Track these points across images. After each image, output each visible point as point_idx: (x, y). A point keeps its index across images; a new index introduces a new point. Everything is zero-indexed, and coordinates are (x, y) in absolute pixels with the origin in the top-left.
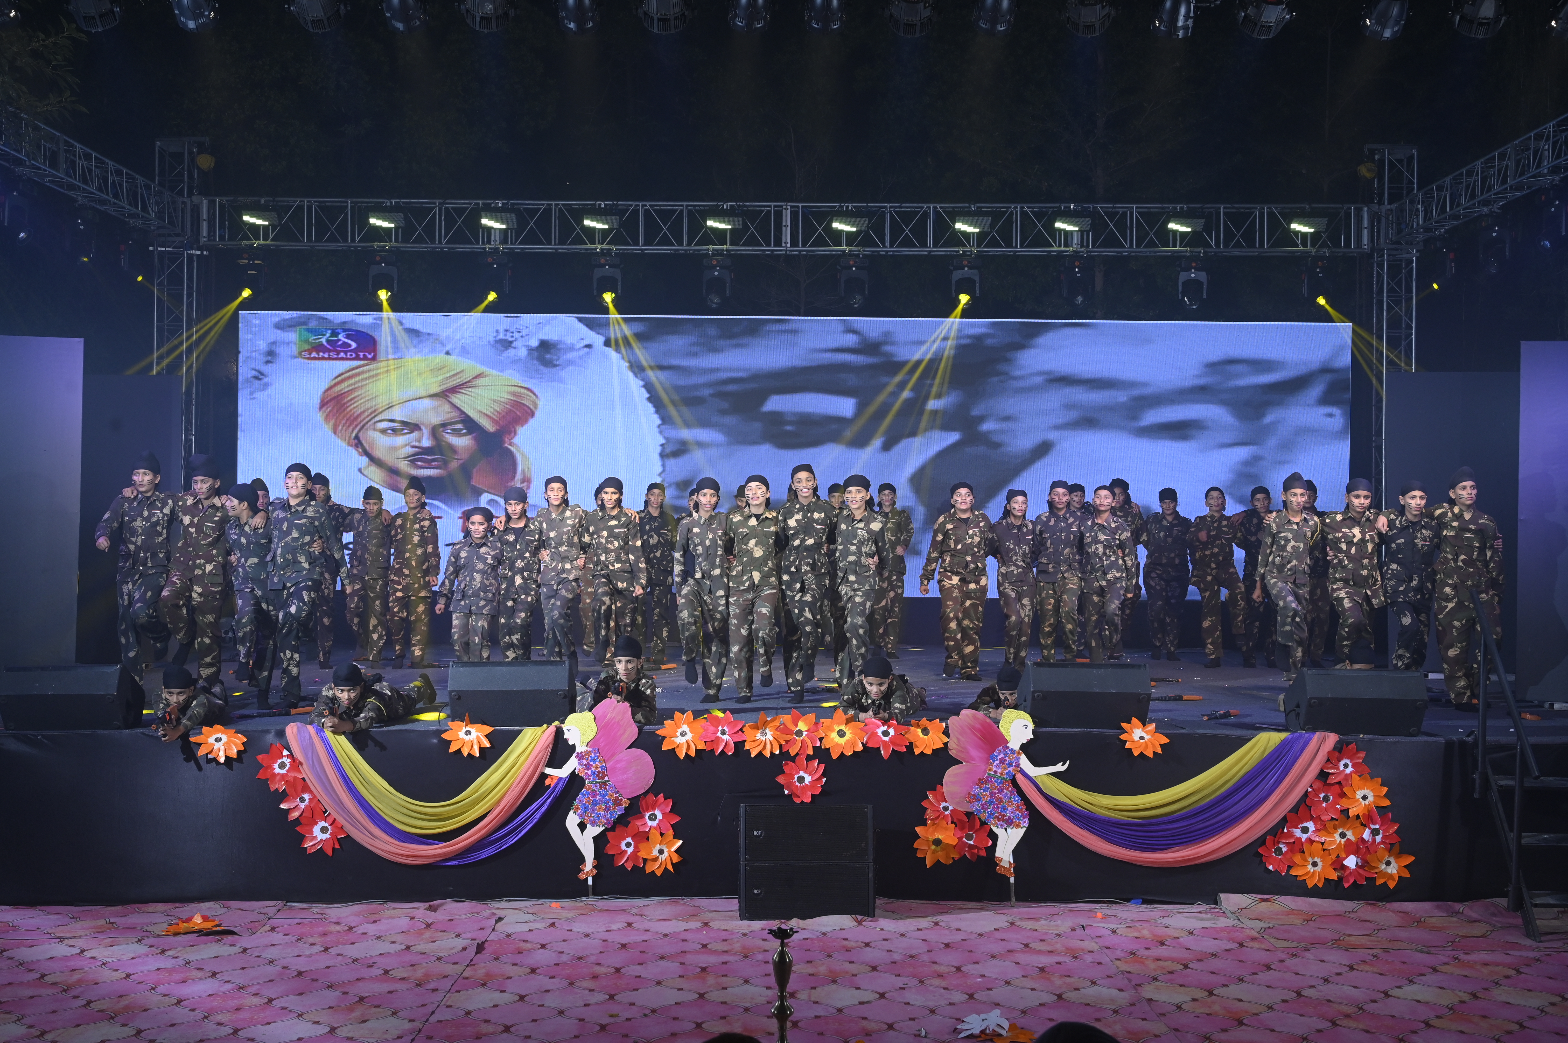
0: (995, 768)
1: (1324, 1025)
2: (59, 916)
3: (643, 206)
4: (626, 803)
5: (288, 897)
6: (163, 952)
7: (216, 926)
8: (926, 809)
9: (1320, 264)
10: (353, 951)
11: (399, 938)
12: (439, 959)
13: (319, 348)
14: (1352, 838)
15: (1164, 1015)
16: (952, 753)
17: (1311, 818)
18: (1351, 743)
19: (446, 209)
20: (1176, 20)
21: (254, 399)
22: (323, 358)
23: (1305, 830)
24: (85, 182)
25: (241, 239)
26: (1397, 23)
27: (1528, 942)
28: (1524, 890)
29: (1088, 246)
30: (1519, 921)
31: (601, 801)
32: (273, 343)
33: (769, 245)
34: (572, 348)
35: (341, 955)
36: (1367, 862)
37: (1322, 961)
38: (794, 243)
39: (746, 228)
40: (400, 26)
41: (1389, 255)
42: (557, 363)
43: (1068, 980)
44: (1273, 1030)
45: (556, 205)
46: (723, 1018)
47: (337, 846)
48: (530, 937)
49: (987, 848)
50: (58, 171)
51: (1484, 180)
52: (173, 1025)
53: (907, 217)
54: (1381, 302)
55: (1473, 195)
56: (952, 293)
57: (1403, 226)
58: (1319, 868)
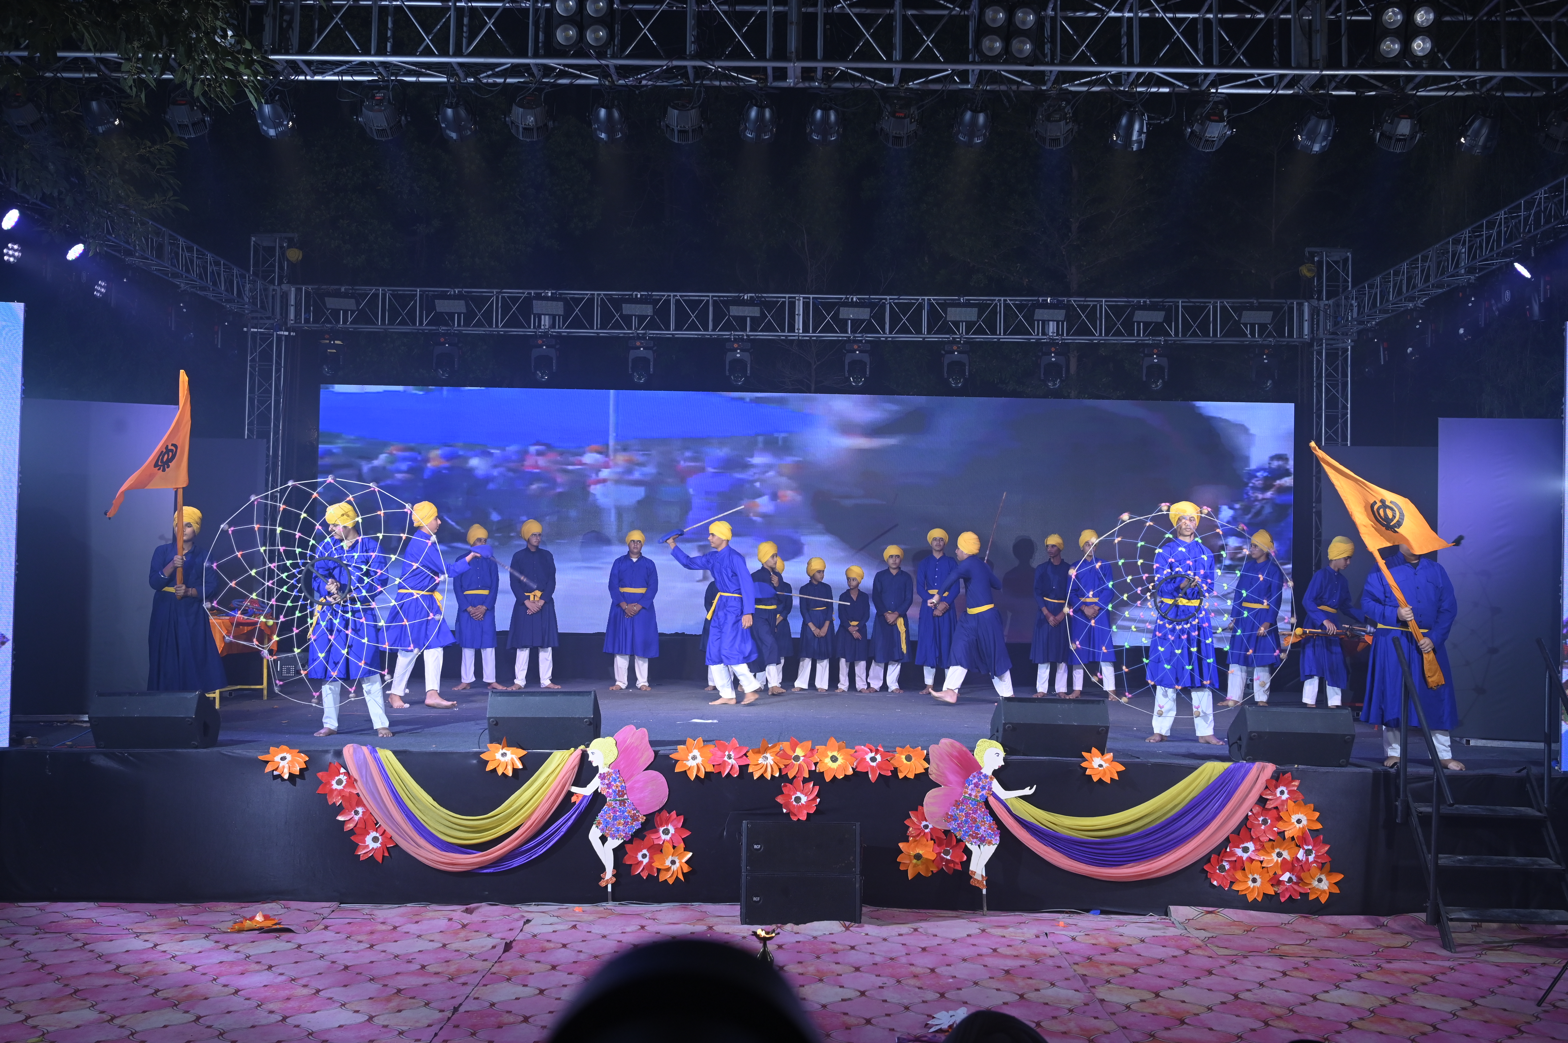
0: (970, 791)
1: (1258, 1025)
2: (138, 914)
3: (674, 296)
4: (642, 819)
5: (343, 900)
6: (227, 947)
7: (276, 924)
8: (909, 827)
9: (1266, 351)
10: (395, 948)
11: (437, 937)
12: (471, 956)
14: (1288, 858)
15: (1114, 1014)
16: (932, 777)
17: (1251, 839)
18: (1287, 772)
19: (503, 297)
20: (1131, 134)
23: (1246, 850)
24: (187, 271)
25: (324, 322)
26: (1325, 139)
27: (1444, 953)
28: (1440, 905)
29: (1063, 334)
30: (1437, 934)
31: (620, 817)
33: (783, 331)
35: (385, 951)
36: (1302, 880)
37: (1259, 967)
38: (806, 329)
39: (764, 316)
40: (454, 135)
41: (1326, 345)
43: (1030, 981)
44: (1211, 1029)
45: (598, 295)
47: (386, 854)
48: (553, 937)
50: (163, 261)
51: (1409, 279)
52: (229, 1012)
53: (905, 308)
54: (1319, 386)
55: (1400, 292)
56: (945, 375)
57: (1339, 319)
58: (1258, 884)
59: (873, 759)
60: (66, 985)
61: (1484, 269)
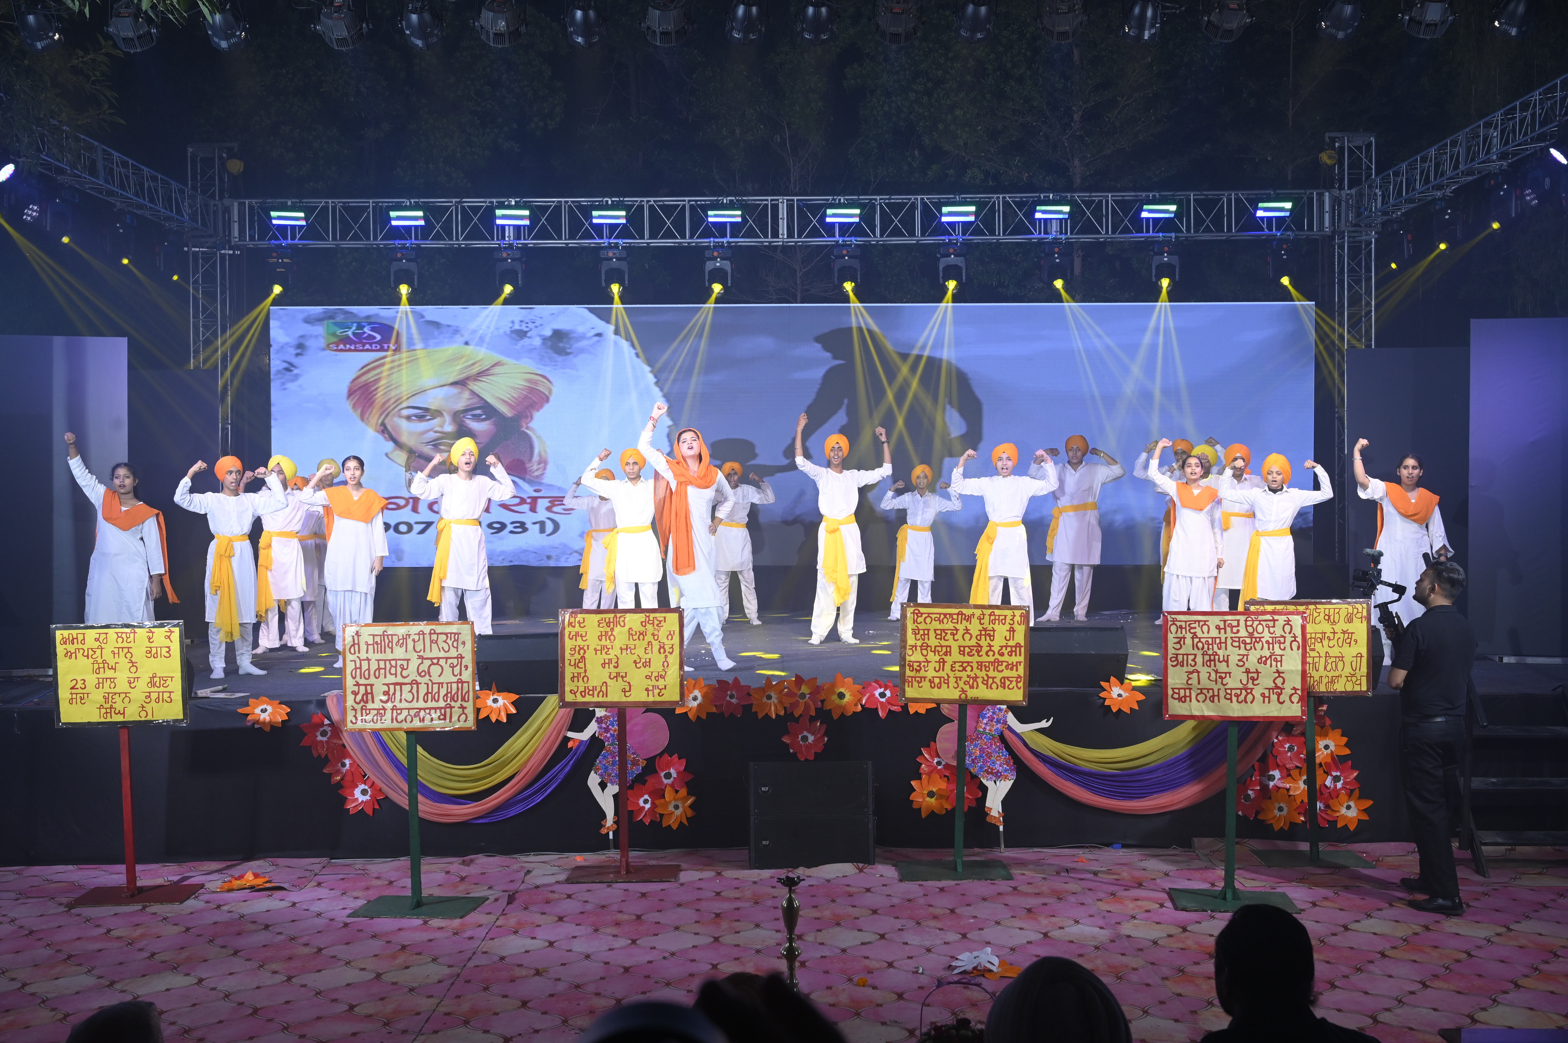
0: (985, 725)
3: (648, 201)
4: (642, 763)
5: (332, 855)
6: (219, 907)
7: (266, 882)
8: (921, 764)
9: (1285, 246)
13: (346, 340)
15: (1141, 950)
16: (943, 712)
17: (1278, 767)
19: (463, 207)
20: (1144, 25)
21: (285, 389)
22: (350, 350)
23: (1271, 778)
24: (123, 187)
25: (270, 239)
26: (1350, 25)
27: (1478, 878)
28: (1473, 830)
29: (1066, 233)
32: (302, 337)
33: (766, 237)
34: (583, 337)
36: (1330, 807)
38: (790, 235)
39: (745, 221)
40: (419, 43)
41: (1349, 237)
42: (569, 351)
43: (1053, 919)
45: (566, 202)
46: (737, 959)
47: (377, 807)
48: (557, 888)
49: (977, 800)
50: (97, 178)
51: (1437, 166)
52: (231, 974)
53: (896, 208)
54: (1341, 282)
55: (1427, 181)
56: (941, 280)
57: (1362, 210)
58: (1285, 813)
59: (882, 695)
60: (58, 951)
61: (1519, 154)
